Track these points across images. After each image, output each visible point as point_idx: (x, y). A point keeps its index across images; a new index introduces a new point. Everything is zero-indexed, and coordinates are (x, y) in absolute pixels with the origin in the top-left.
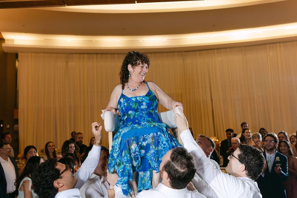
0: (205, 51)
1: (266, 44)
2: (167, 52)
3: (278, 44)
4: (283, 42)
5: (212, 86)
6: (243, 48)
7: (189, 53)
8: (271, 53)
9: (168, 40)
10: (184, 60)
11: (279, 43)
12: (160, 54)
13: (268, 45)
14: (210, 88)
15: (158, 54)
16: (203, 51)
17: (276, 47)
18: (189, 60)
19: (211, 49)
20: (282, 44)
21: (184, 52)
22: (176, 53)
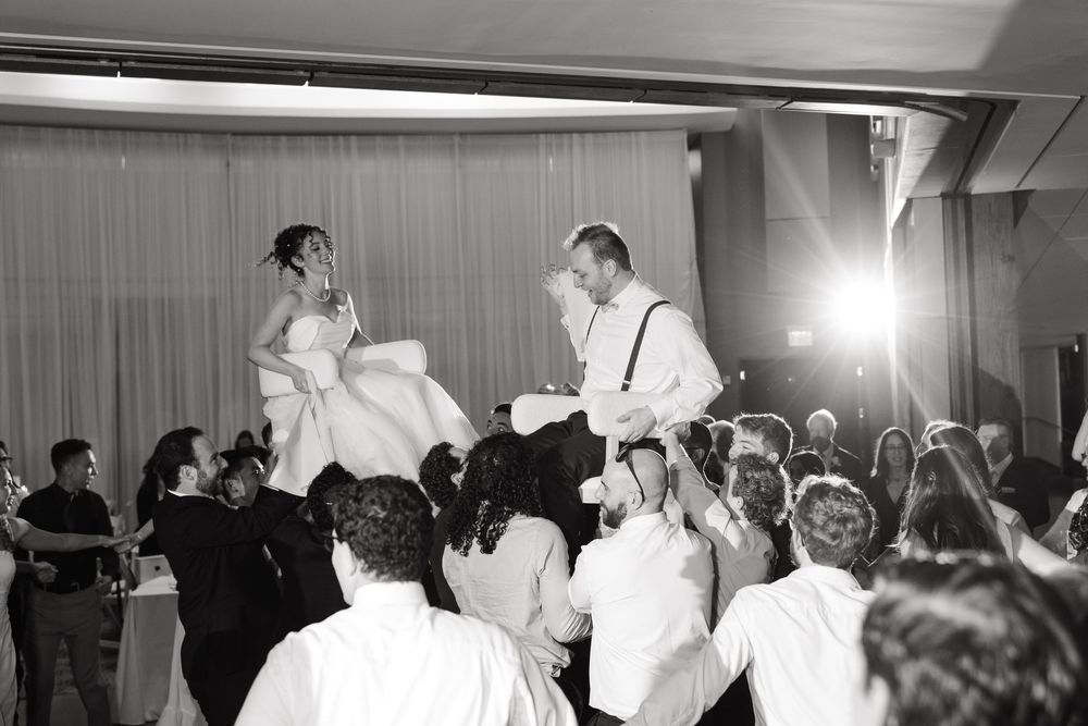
2: (159, 131)
3: (575, 136)
6: (457, 139)
7: (250, 139)
8: (551, 162)
10: (228, 166)
11: (582, 132)
13: (542, 136)
15: (118, 133)
16: (306, 138)
17: (571, 144)
19: (335, 135)
20: (589, 137)
21: (229, 136)
22: (198, 137)
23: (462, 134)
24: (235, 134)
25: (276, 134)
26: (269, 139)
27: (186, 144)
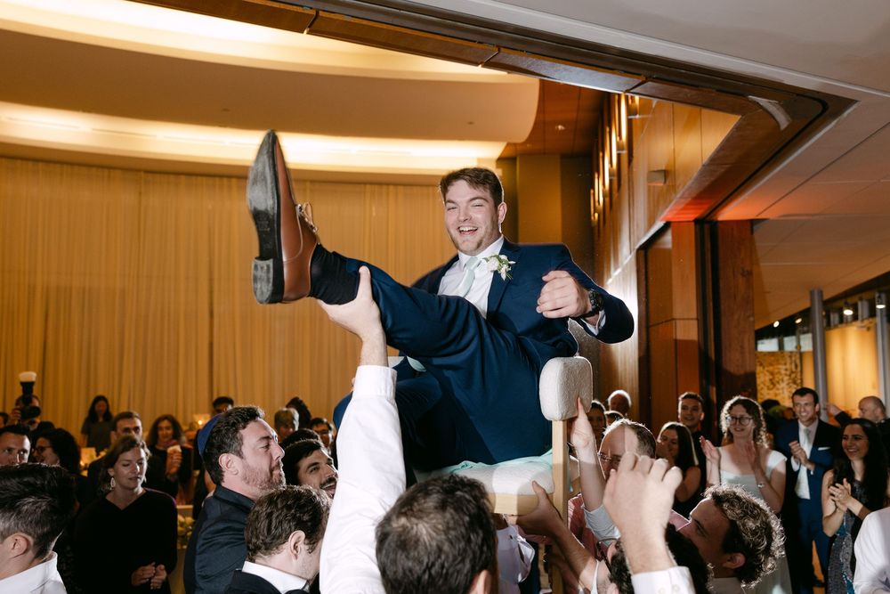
0: (204, 179)
1: (365, 183)
2: (89, 166)
3: (391, 188)
4: (404, 185)
5: (216, 276)
6: (308, 184)
7: (158, 177)
8: (374, 209)
9: (94, 129)
10: (140, 193)
11: (396, 185)
12: (65, 167)
13: (368, 187)
14: (211, 280)
15: (58, 166)
16: (200, 178)
17: (388, 194)
18: (157, 199)
19: (221, 176)
20: (401, 189)
21: (142, 174)
22: (118, 173)
23: (312, 182)
24: (147, 172)
25: (178, 174)
26: (172, 178)
27: (109, 177)
